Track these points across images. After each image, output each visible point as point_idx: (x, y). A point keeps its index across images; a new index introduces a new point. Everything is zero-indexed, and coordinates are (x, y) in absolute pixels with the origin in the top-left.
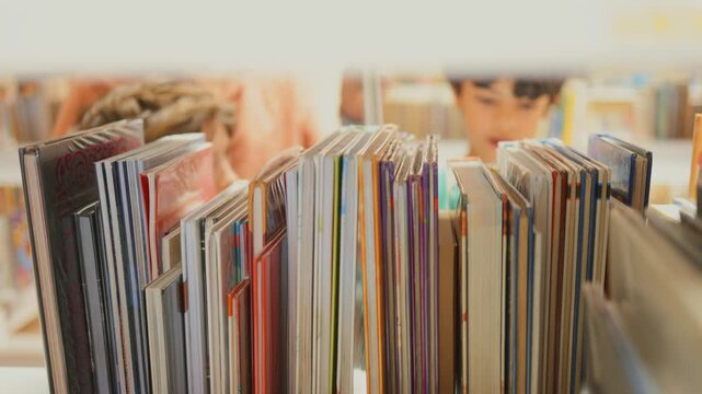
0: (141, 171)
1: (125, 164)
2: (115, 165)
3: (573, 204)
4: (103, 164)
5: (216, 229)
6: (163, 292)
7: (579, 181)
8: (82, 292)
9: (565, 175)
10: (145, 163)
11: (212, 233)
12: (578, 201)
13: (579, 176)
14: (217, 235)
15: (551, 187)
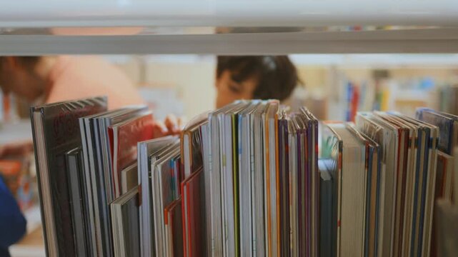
0: (108, 125)
1: (97, 120)
2: (91, 121)
3: (413, 152)
4: (84, 120)
5: (158, 163)
6: (122, 207)
7: (417, 136)
8: (70, 207)
9: (407, 131)
10: (110, 120)
11: (156, 166)
12: (416, 150)
13: (417, 132)
14: (159, 167)
15: (397, 138)
